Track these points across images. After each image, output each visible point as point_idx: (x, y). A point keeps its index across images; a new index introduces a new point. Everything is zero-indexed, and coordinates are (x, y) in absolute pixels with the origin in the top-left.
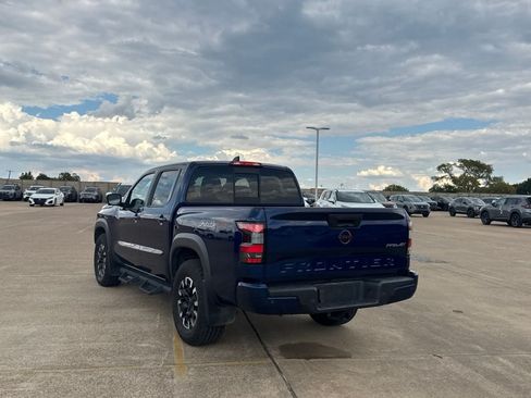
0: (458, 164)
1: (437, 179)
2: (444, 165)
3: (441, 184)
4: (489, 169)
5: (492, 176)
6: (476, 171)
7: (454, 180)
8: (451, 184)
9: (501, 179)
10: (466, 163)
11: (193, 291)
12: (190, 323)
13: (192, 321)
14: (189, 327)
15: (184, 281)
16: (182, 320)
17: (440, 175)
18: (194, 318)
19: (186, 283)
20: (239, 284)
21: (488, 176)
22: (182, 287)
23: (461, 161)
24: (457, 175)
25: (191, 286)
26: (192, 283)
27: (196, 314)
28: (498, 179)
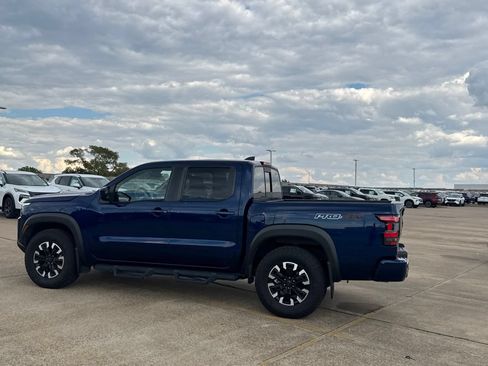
0: (90, 150)
1: (70, 162)
2: (76, 150)
3: (73, 167)
4: (114, 156)
5: (118, 162)
6: (105, 157)
7: (86, 164)
8: (83, 167)
9: (125, 165)
10: (96, 150)
11: (300, 273)
12: (295, 300)
13: (298, 298)
14: (292, 304)
15: (281, 266)
16: (277, 299)
17: (73, 159)
18: (302, 295)
19: (285, 267)
20: (383, 262)
21: (115, 162)
22: (275, 271)
23: (92, 147)
24: (88, 160)
25: (295, 269)
26: (296, 266)
27: (307, 291)
28: (123, 165)
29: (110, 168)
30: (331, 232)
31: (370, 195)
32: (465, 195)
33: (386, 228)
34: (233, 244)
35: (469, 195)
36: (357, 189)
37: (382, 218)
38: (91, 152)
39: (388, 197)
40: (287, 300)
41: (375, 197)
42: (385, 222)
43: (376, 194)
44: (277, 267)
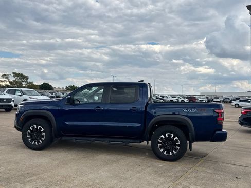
0: (13, 75)
1: (1, 81)
2: (4, 75)
3: (3, 84)
4: (27, 78)
5: (29, 81)
6: (21, 79)
7: (10, 82)
8: (9, 84)
10: (16, 75)
11: (175, 139)
12: (172, 152)
13: (174, 151)
14: (171, 154)
15: (165, 136)
16: (163, 152)
17: (3, 79)
18: (176, 150)
19: (167, 136)
20: (217, 132)
21: (27, 81)
22: (162, 138)
23: (14, 73)
24: (12, 80)
25: (172, 137)
26: (173, 135)
27: (178, 148)
28: (31, 83)
29: (24, 84)
30: (190, 117)
31: (165, 98)
32: (207, 98)
33: (219, 116)
34: (140, 125)
35: (210, 98)
36: (158, 95)
37: (216, 111)
38: (14, 76)
39: (173, 99)
40: (168, 153)
41: (167, 99)
42: (218, 113)
43: (167, 98)
44: (163, 136)
